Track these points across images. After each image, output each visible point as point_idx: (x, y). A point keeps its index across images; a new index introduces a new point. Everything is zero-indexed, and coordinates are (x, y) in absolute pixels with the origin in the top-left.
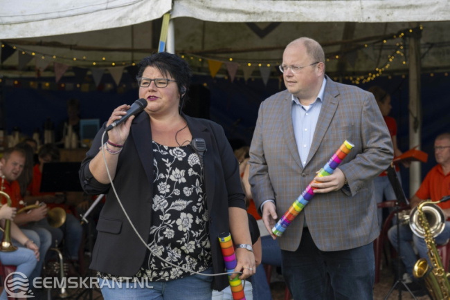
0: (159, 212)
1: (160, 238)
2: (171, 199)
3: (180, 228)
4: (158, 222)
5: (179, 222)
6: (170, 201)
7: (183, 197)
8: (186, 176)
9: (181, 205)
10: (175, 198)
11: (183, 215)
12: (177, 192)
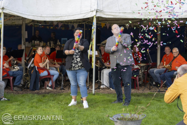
0: (74, 58)
1: (74, 63)
2: (76, 55)
3: (78, 61)
4: (74, 60)
5: (77, 60)
6: (76, 56)
7: (78, 55)
8: (79, 51)
9: (78, 56)
10: (77, 55)
11: (78, 58)
12: (77, 54)
